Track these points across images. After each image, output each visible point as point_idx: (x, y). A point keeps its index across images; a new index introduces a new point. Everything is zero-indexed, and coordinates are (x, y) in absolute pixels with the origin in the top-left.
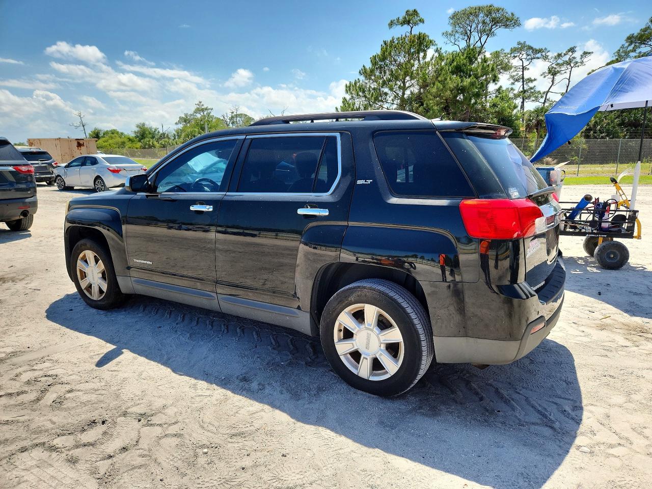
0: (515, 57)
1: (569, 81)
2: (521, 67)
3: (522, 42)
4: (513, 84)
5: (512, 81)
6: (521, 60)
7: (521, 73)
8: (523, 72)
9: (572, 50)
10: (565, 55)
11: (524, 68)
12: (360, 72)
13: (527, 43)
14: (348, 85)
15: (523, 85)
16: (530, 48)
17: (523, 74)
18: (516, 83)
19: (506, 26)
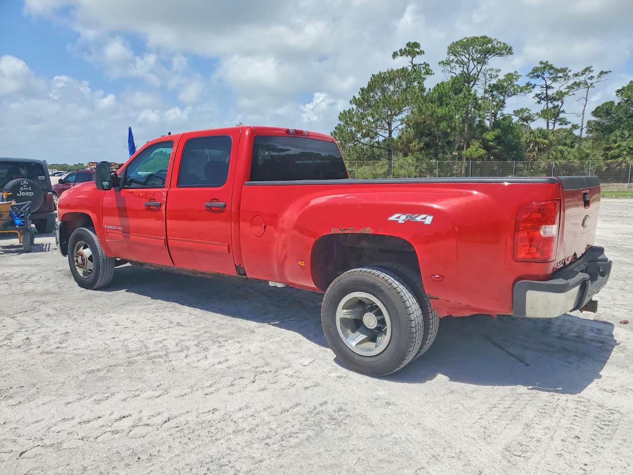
0: (538, 76)
1: (587, 101)
2: (545, 86)
3: (544, 61)
4: (539, 102)
5: (538, 100)
6: (544, 79)
7: (545, 92)
8: (546, 90)
9: (588, 69)
10: (582, 74)
11: (548, 87)
12: (351, 102)
13: (549, 63)
14: (342, 112)
15: (547, 104)
16: (551, 67)
17: (547, 93)
18: (542, 101)
19: (501, 54)
